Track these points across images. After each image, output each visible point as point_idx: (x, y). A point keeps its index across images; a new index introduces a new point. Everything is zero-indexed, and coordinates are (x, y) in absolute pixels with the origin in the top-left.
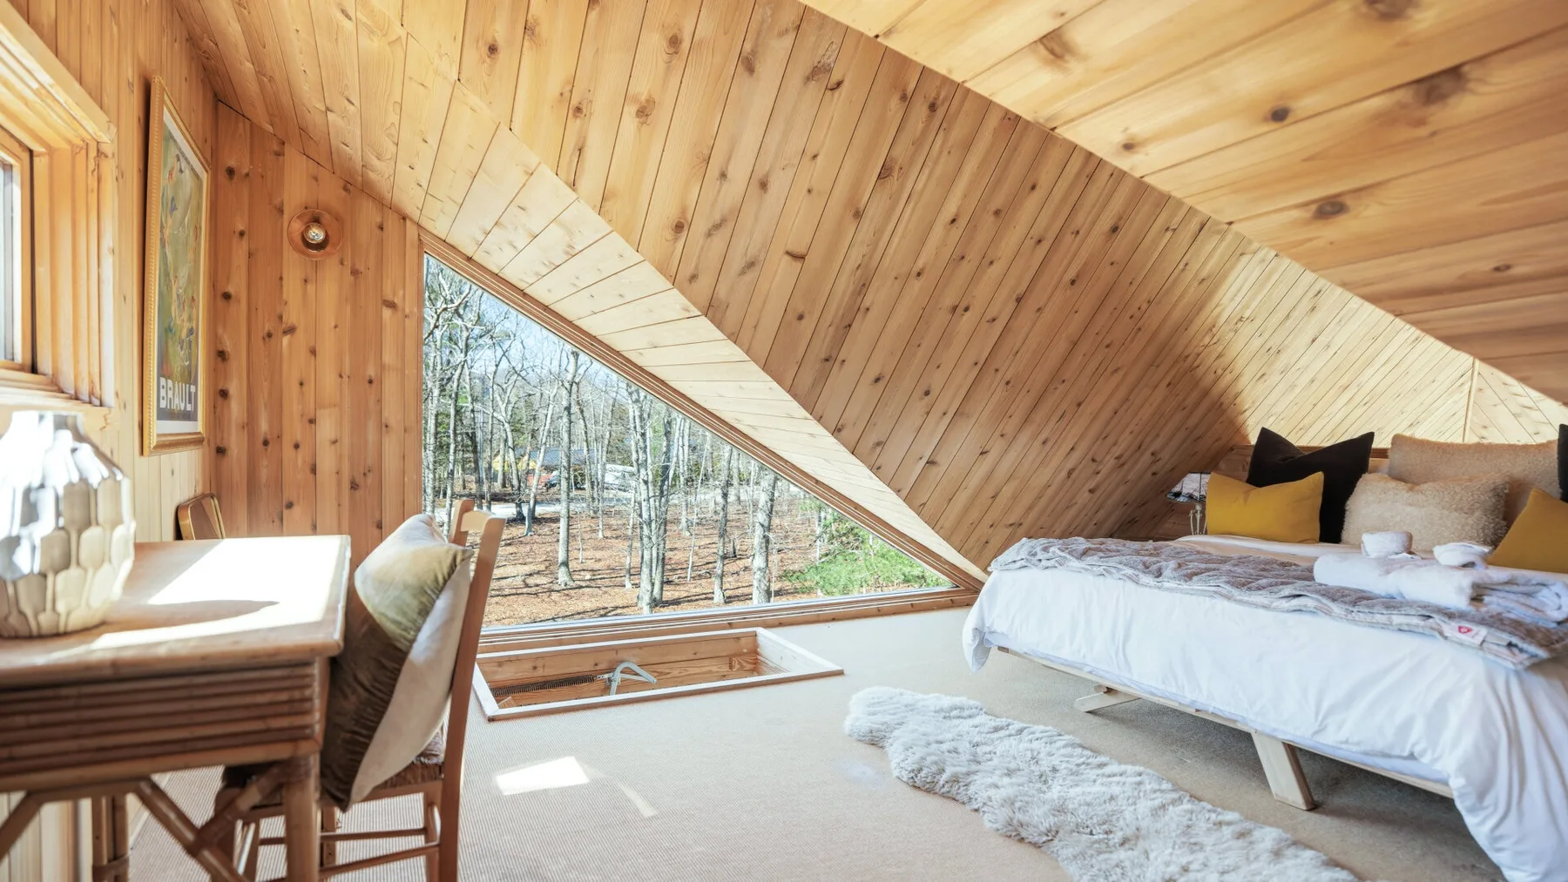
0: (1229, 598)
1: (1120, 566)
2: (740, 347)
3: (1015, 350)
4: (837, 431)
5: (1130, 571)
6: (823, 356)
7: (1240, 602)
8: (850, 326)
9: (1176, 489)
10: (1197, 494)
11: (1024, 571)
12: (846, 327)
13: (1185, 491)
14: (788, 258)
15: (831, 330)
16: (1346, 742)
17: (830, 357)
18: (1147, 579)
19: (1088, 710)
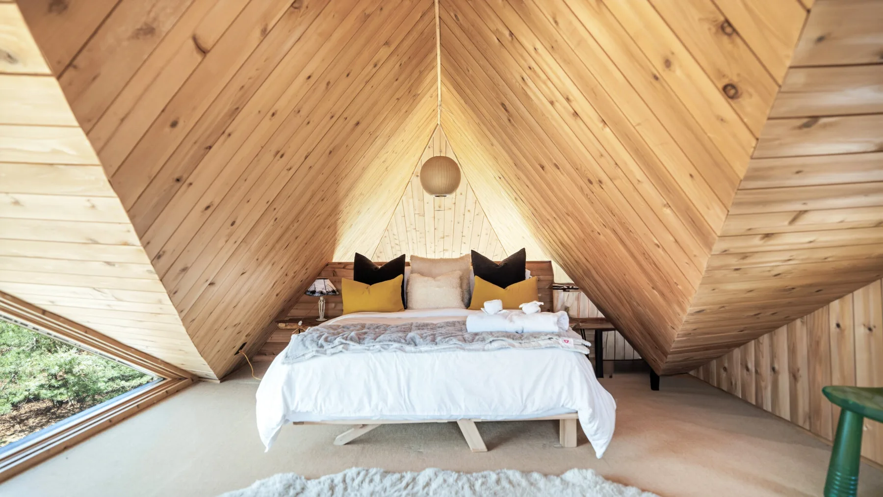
0: (463, 349)
1: (390, 343)
2: (93, 142)
3: (288, 195)
4: (156, 259)
5: (396, 345)
6: (176, 176)
7: (469, 350)
8: (210, 147)
9: (311, 289)
10: (324, 291)
11: (315, 360)
12: (207, 148)
13: (318, 290)
14: (191, 43)
15: (196, 147)
16: (537, 410)
17: (181, 177)
18: (408, 348)
19: (344, 443)
